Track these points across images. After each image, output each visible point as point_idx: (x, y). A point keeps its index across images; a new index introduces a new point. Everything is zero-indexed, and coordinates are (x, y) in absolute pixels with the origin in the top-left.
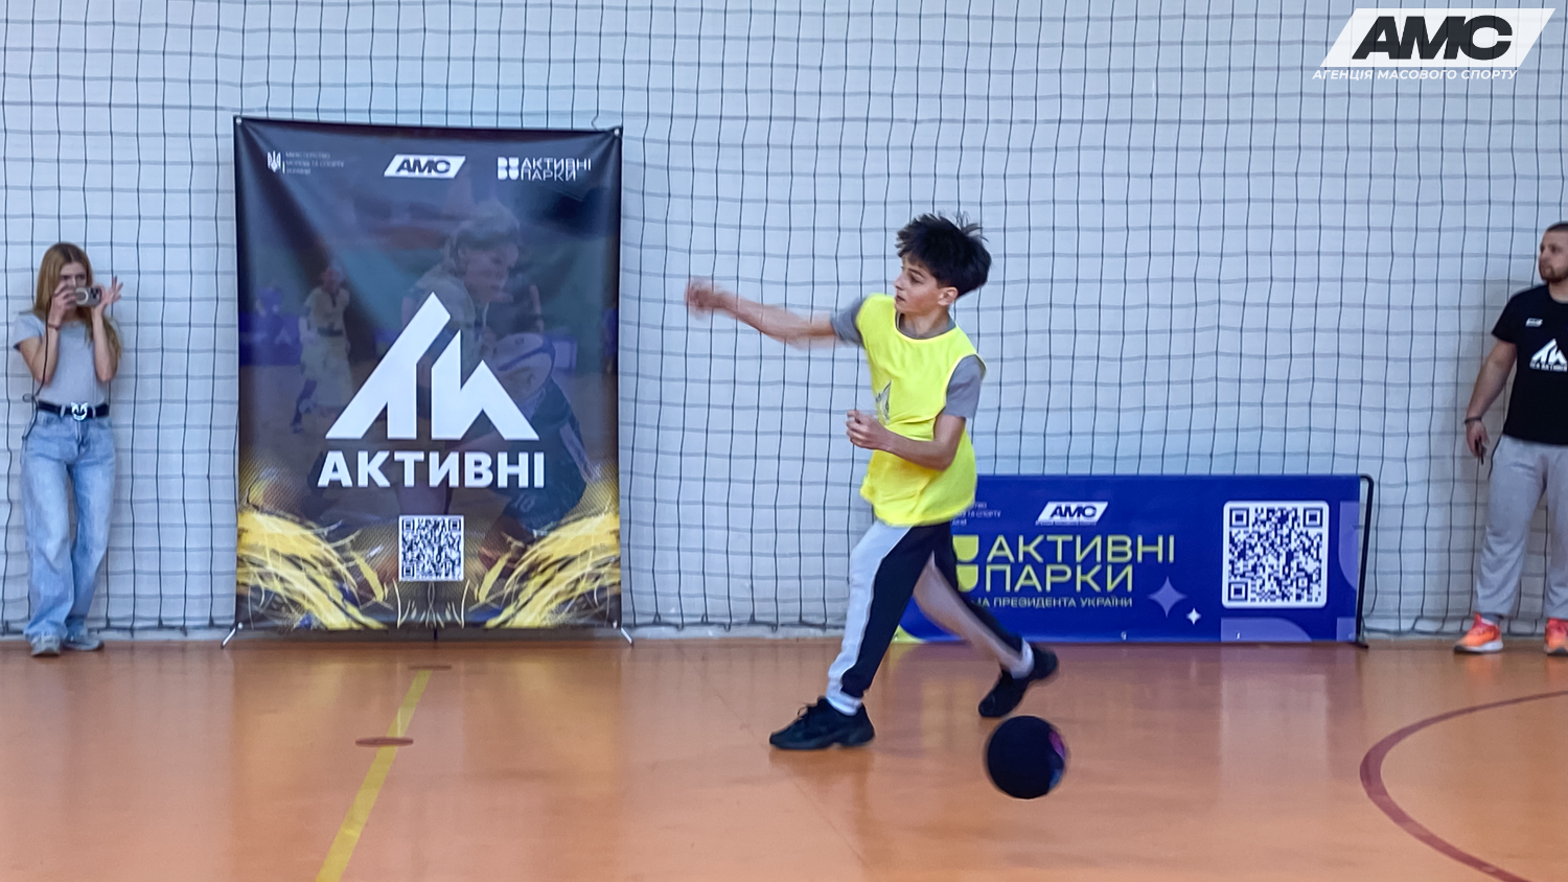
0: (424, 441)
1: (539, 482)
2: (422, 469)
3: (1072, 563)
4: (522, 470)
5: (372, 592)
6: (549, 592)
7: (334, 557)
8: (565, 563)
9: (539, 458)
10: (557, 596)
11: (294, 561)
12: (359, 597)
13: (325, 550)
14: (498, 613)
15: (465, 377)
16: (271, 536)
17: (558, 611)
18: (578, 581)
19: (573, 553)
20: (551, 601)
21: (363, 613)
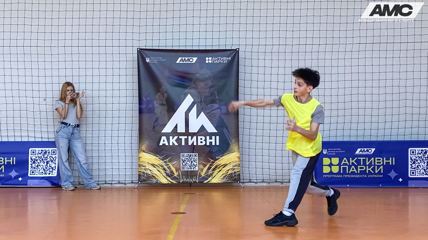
0: (187, 133)
1: (218, 144)
2: (187, 140)
3: (366, 166)
4: (213, 141)
5: (174, 173)
6: (221, 173)
7: (164, 164)
8: (225, 165)
9: (218, 137)
10: (223, 174)
11: (153, 165)
12: (170, 175)
13: (161, 162)
14: (207, 179)
15: (198, 115)
16: (147, 159)
17: (223, 179)
18: (228, 170)
19: (227, 163)
20: (221, 176)
21: (171, 179)
